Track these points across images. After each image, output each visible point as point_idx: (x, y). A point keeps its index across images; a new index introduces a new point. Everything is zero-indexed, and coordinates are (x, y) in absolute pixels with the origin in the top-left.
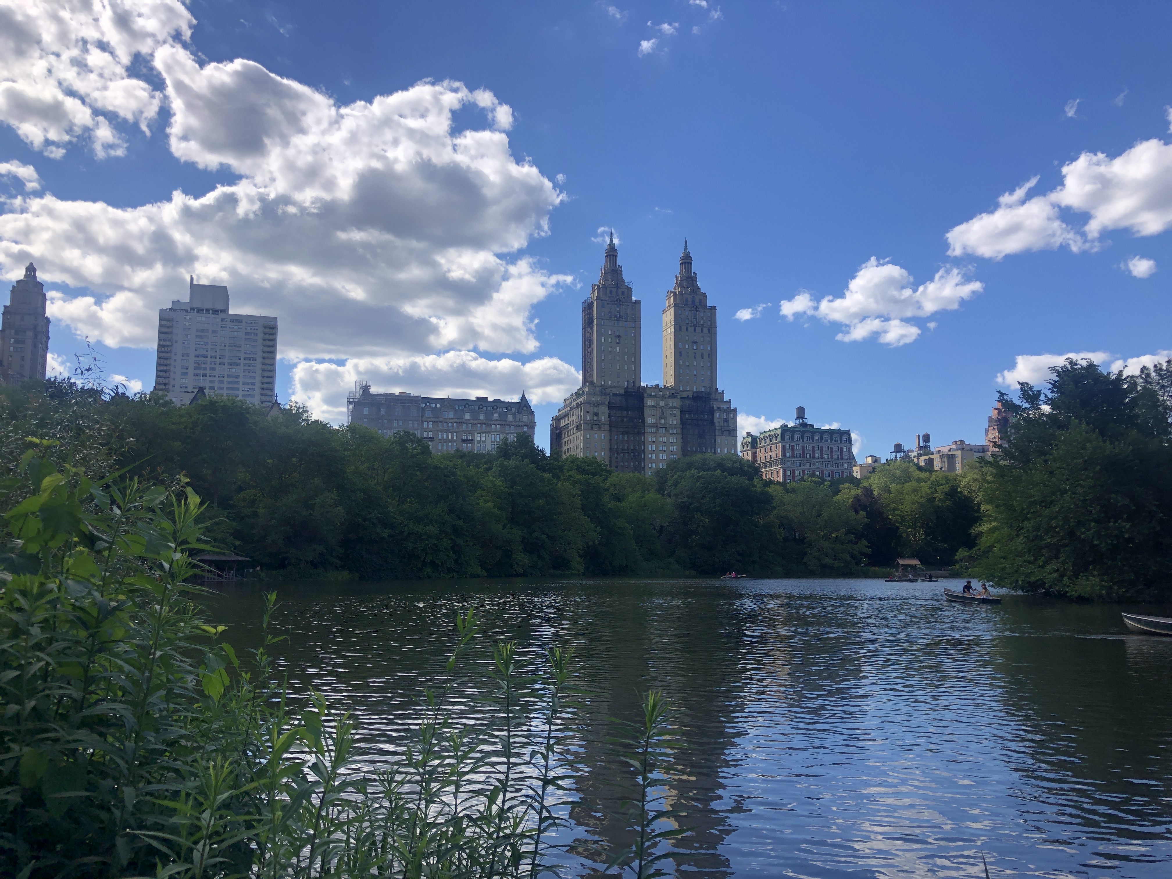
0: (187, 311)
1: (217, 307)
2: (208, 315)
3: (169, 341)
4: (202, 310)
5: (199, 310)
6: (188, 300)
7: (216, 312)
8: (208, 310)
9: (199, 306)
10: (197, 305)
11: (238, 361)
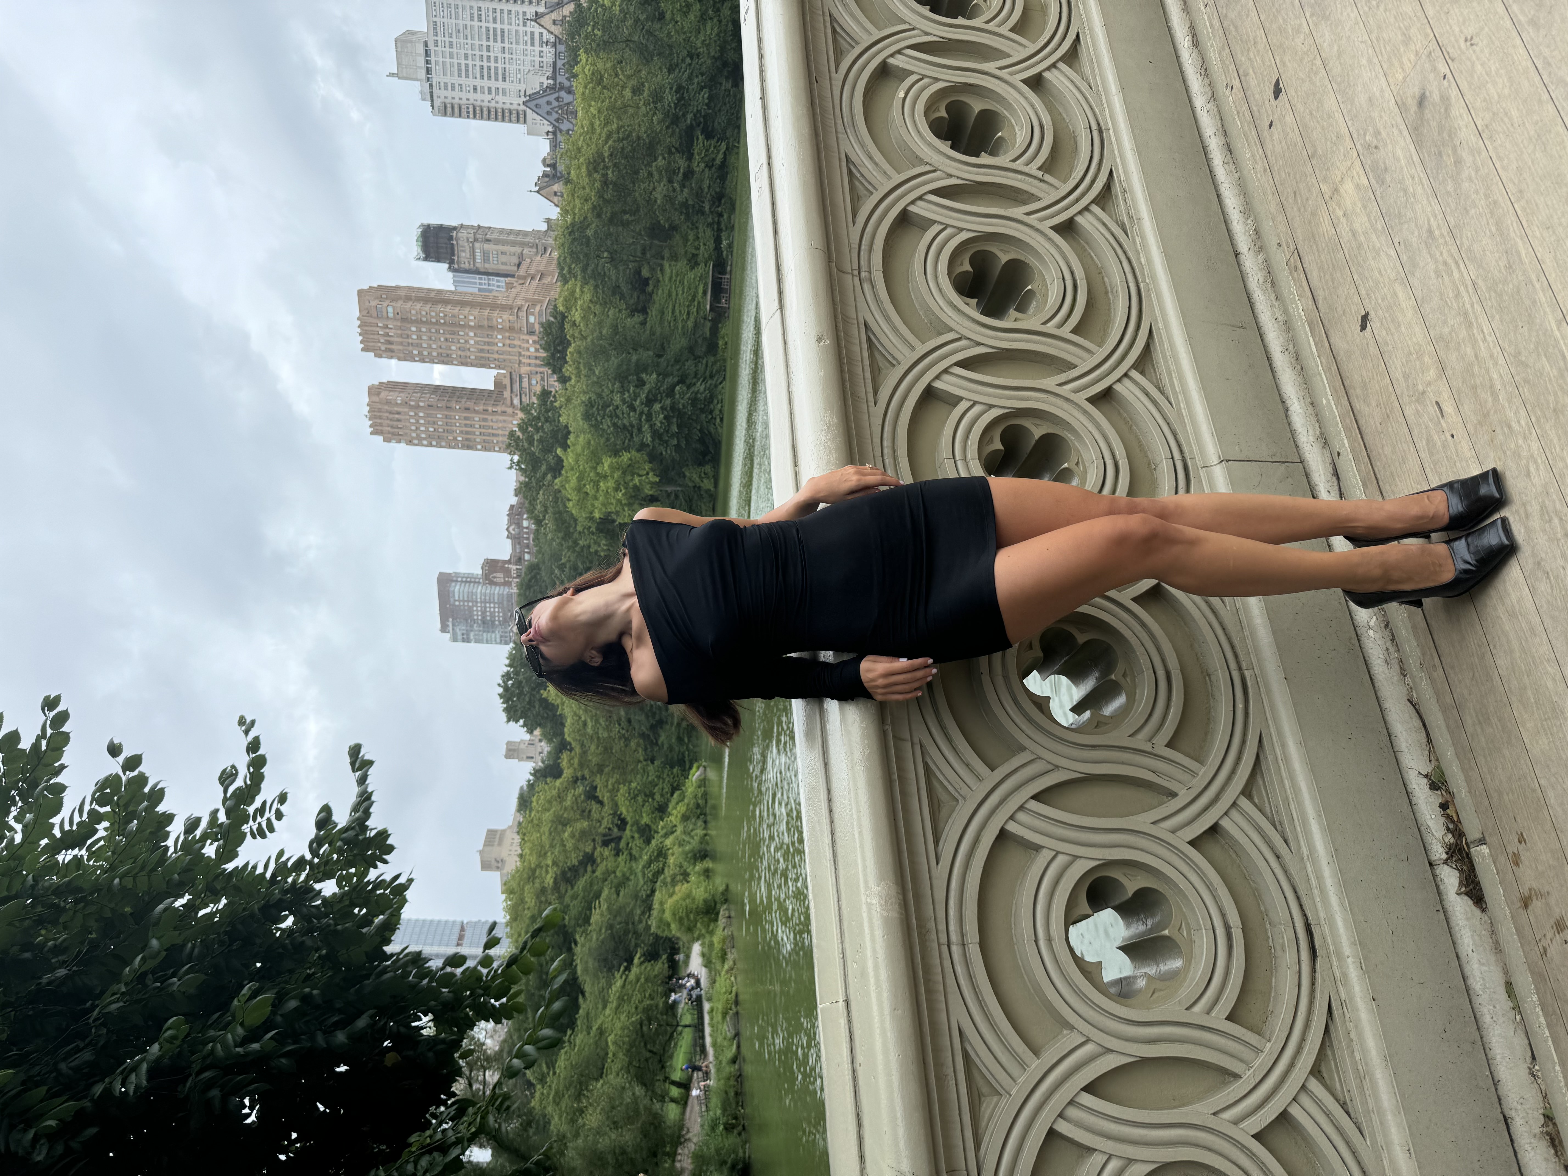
0: (431, 86)
1: (421, 49)
2: (433, 62)
3: (468, 108)
4: (428, 68)
5: (428, 71)
6: (418, 84)
7: (427, 53)
8: (427, 62)
9: (424, 71)
10: (422, 74)
11: (484, 30)
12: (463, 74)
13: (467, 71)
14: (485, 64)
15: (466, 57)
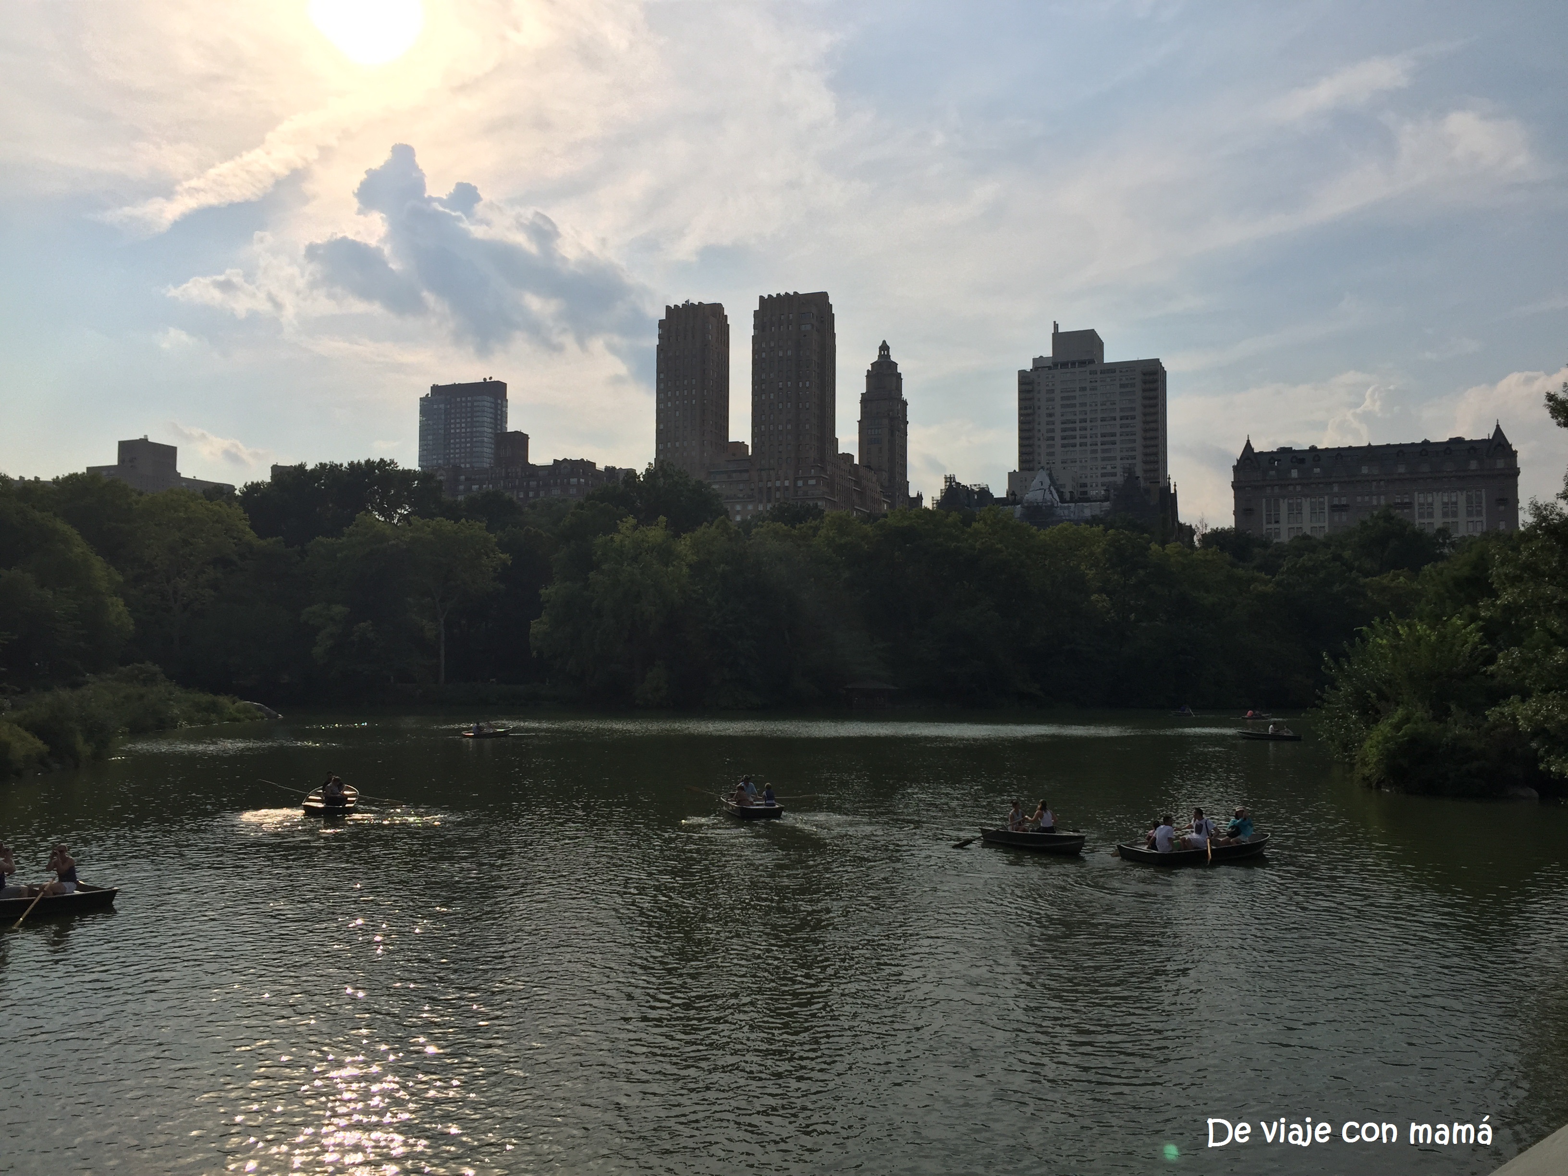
0: (1050, 368)
1: (1087, 358)
2: (1072, 370)
3: (1030, 408)
4: (1068, 364)
5: (1064, 365)
6: (1050, 354)
7: (1083, 363)
8: (1073, 364)
9: (1064, 360)
10: (1061, 358)
12: (1065, 402)
13: (1068, 406)
14: (1078, 425)
15: (1083, 404)
